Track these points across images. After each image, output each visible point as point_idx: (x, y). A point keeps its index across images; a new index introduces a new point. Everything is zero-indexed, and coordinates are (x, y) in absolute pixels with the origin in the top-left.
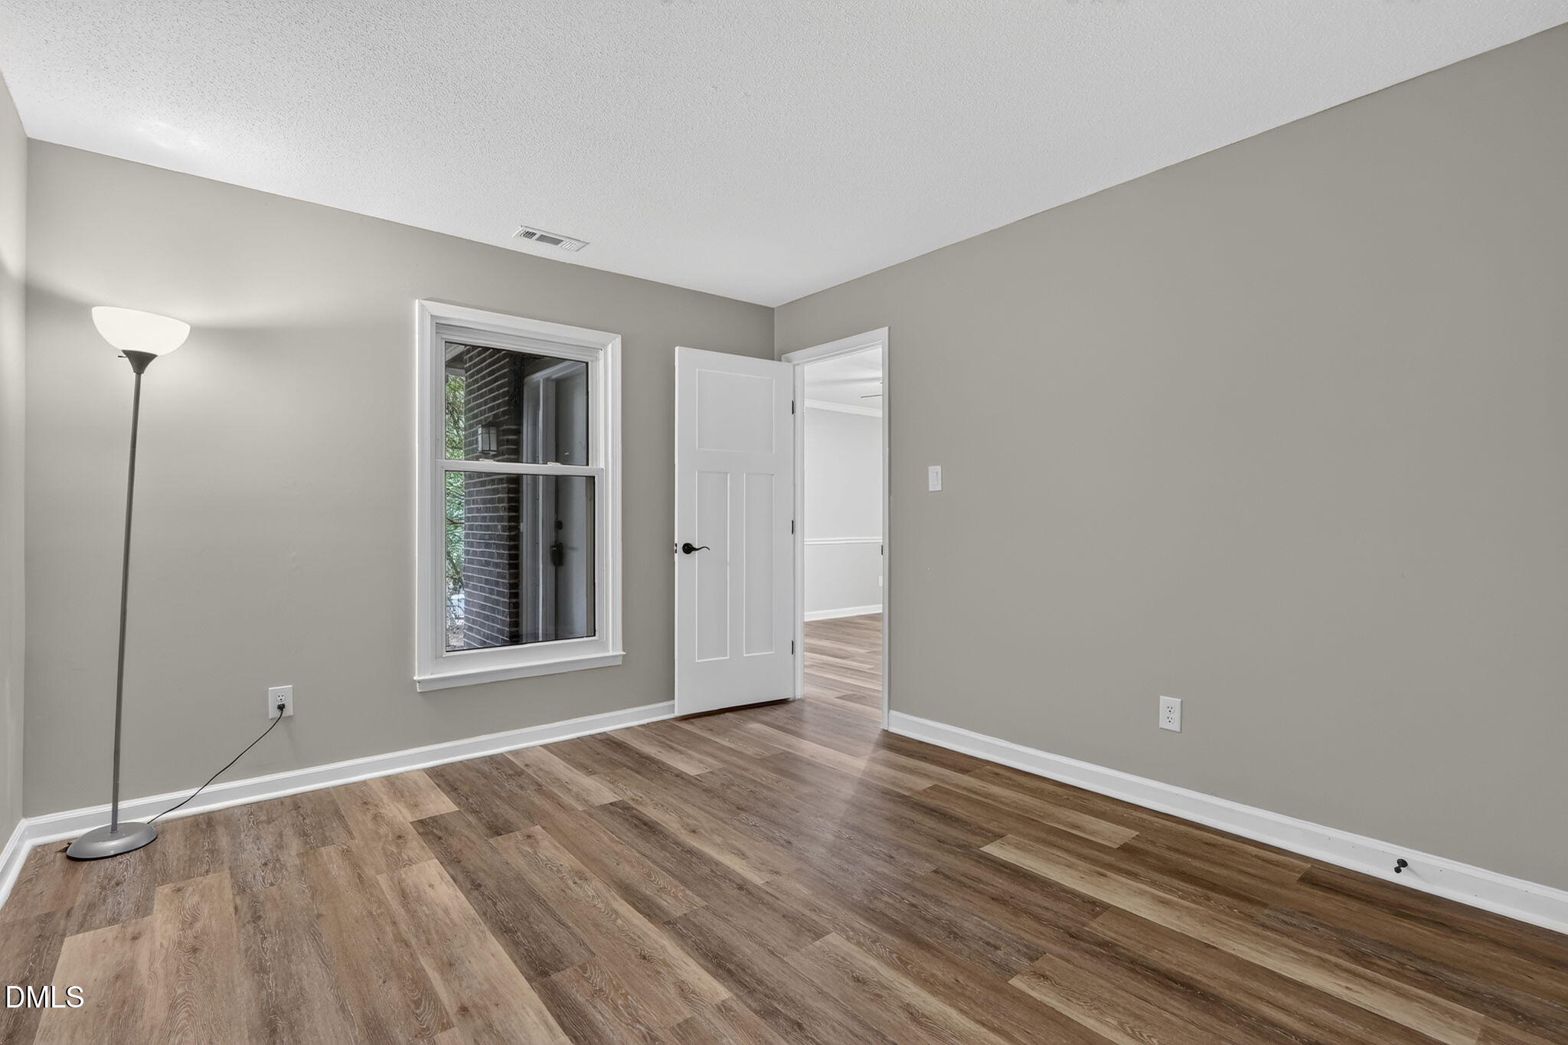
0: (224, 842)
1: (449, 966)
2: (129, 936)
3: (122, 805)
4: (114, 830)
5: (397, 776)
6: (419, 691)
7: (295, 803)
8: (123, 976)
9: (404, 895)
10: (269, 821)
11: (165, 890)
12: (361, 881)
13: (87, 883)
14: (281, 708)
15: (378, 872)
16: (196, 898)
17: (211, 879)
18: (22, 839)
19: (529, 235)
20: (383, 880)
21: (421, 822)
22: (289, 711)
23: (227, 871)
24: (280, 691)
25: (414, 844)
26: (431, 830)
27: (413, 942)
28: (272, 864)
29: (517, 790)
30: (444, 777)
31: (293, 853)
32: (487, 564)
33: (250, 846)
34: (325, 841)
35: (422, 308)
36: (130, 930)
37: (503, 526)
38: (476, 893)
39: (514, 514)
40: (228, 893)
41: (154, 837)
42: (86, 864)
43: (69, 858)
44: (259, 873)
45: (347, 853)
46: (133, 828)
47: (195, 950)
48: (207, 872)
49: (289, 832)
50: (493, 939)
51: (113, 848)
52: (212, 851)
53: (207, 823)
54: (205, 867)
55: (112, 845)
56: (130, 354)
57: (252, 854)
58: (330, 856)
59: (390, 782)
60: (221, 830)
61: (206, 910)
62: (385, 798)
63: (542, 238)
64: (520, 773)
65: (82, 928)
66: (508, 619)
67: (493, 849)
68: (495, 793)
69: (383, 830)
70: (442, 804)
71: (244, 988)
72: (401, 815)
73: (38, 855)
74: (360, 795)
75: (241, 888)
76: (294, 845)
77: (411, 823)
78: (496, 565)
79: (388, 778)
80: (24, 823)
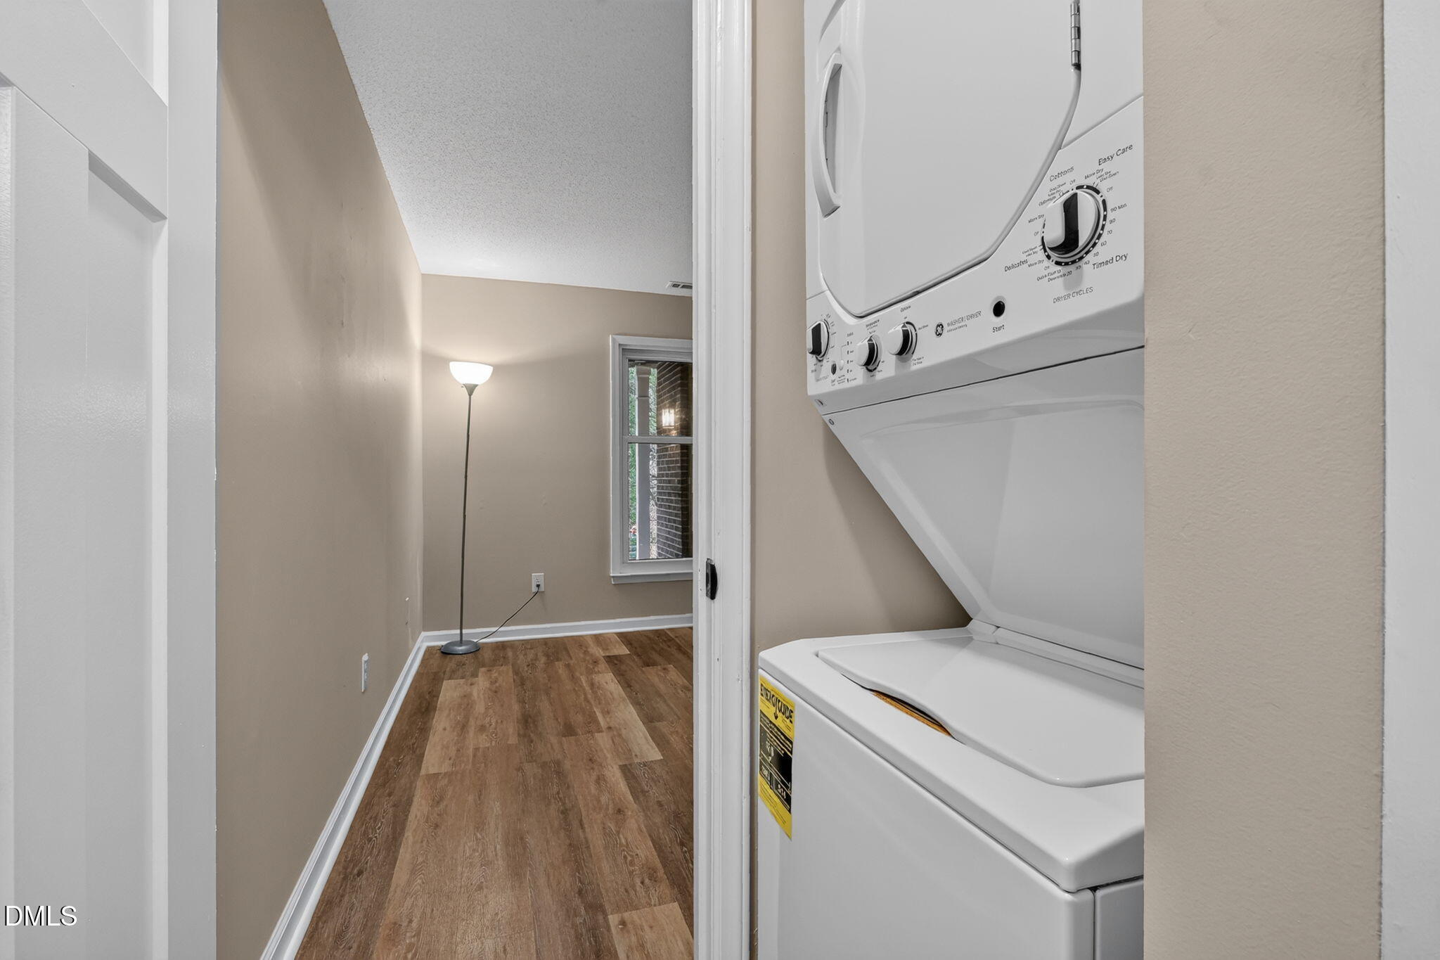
0: (510, 654)
1: (607, 713)
2: (469, 684)
3: (464, 631)
4: (461, 643)
5: (600, 635)
6: (613, 583)
7: (545, 642)
8: (467, 696)
9: (592, 685)
10: (531, 648)
11: (483, 669)
12: (573, 678)
13: (451, 663)
14: (538, 586)
15: (581, 675)
16: (496, 675)
17: (504, 668)
18: (422, 642)
19: (675, 286)
20: (583, 679)
21: (609, 657)
22: (542, 589)
23: (511, 667)
24: (537, 577)
25: (603, 666)
26: (613, 661)
27: (593, 702)
28: (531, 665)
29: (666, 647)
30: (625, 638)
31: (542, 662)
32: (670, 507)
33: (521, 657)
34: (558, 660)
35: (614, 340)
36: (469, 681)
37: (678, 480)
38: (628, 689)
39: (685, 471)
40: (511, 674)
41: (477, 649)
42: (451, 656)
43: (442, 652)
44: (526, 669)
45: (568, 666)
46: (469, 642)
47: (496, 692)
48: (502, 665)
49: (540, 654)
50: (631, 706)
51: (461, 650)
52: (504, 658)
53: (502, 646)
54: (501, 663)
55: (462, 649)
56: (466, 386)
57: (522, 660)
58: (560, 667)
59: (597, 638)
60: (508, 650)
61: (500, 679)
62: (592, 645)
63: (683, 287)
64: (671, 640)
65: (450, 678)
66: (681, 547)
67: (643, 672)
68: (653, 648)
69: (588, 658)
70: (623, 650)
71: (516, 707)
72: (599, 653)
73: (429, 651)
74: (579, 642)
75: (516, 673)
76: (543, 660)
77: (604, 657)
78: (675, 508)
79: (595, 636)
80: (424, 634)
